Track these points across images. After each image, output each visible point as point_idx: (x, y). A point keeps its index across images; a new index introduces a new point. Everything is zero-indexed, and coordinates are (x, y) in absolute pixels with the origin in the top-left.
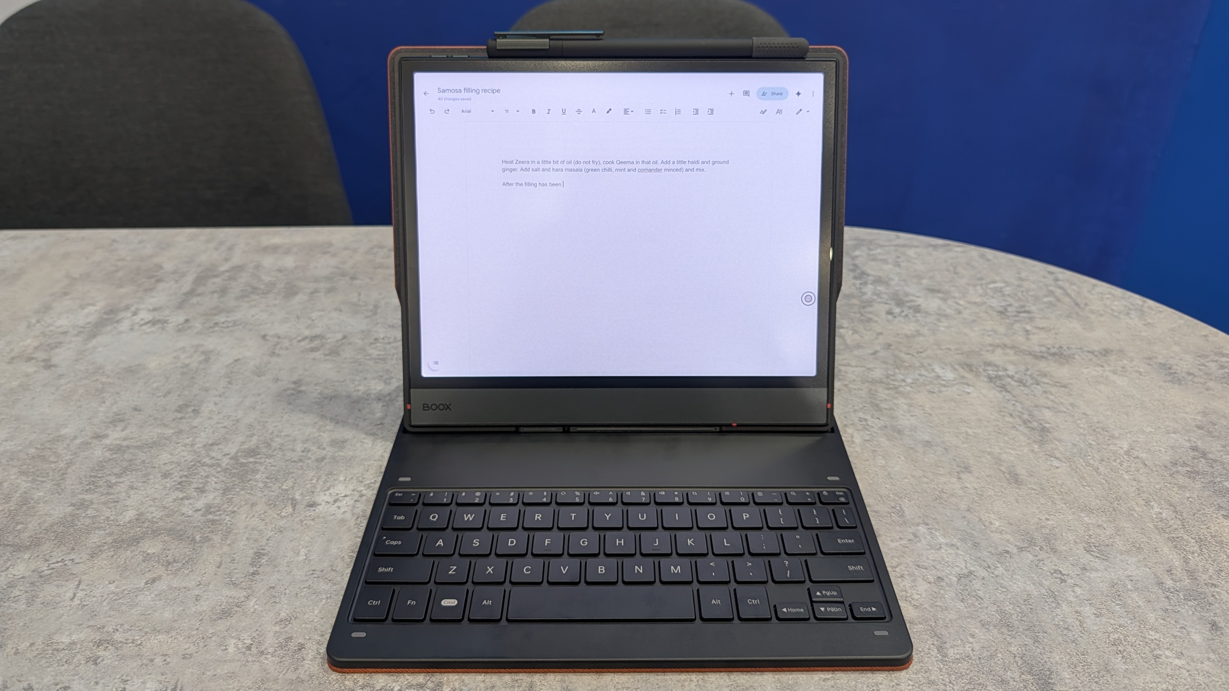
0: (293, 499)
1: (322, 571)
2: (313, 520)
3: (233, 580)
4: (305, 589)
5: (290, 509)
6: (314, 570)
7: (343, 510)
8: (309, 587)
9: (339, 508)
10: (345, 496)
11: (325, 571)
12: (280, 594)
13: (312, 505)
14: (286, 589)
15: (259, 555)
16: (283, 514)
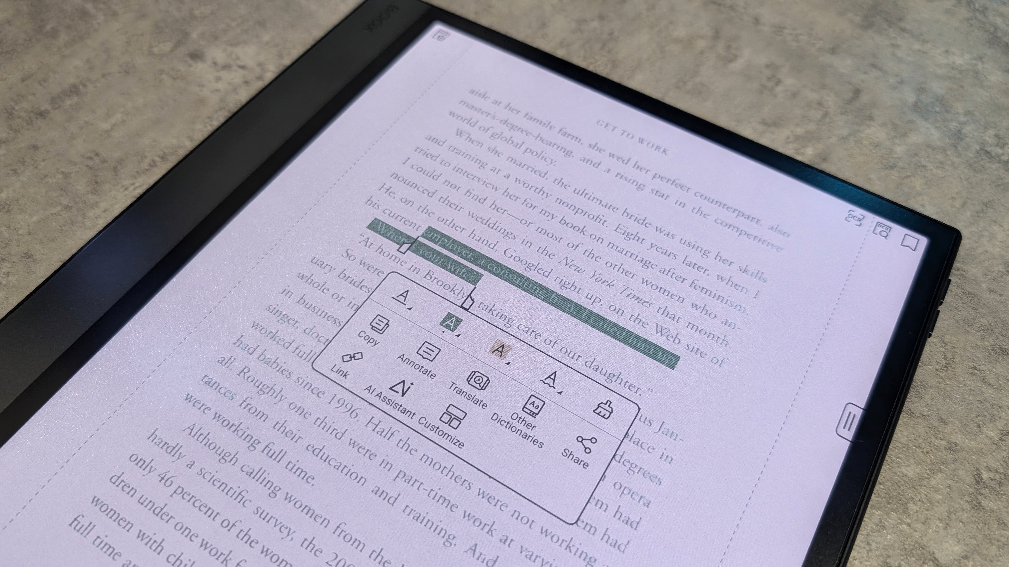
0: (186, 35)
1: (104, 161)
2: (175, 79)
3: (16, 108)
4: (61, 176)
5: (167, 47)
6: (97, 155)
7: (220, 86)
8: (66, 176)
9: (218, 79)
10: (243, 67)
11: (106, 165)
12: (32, 162)
13: (196, 56)
14: (44, 161)
15: (74, 90)
16: (156, 50)
